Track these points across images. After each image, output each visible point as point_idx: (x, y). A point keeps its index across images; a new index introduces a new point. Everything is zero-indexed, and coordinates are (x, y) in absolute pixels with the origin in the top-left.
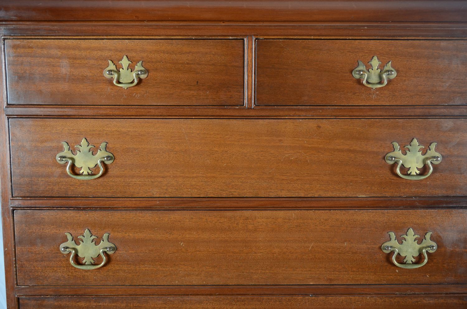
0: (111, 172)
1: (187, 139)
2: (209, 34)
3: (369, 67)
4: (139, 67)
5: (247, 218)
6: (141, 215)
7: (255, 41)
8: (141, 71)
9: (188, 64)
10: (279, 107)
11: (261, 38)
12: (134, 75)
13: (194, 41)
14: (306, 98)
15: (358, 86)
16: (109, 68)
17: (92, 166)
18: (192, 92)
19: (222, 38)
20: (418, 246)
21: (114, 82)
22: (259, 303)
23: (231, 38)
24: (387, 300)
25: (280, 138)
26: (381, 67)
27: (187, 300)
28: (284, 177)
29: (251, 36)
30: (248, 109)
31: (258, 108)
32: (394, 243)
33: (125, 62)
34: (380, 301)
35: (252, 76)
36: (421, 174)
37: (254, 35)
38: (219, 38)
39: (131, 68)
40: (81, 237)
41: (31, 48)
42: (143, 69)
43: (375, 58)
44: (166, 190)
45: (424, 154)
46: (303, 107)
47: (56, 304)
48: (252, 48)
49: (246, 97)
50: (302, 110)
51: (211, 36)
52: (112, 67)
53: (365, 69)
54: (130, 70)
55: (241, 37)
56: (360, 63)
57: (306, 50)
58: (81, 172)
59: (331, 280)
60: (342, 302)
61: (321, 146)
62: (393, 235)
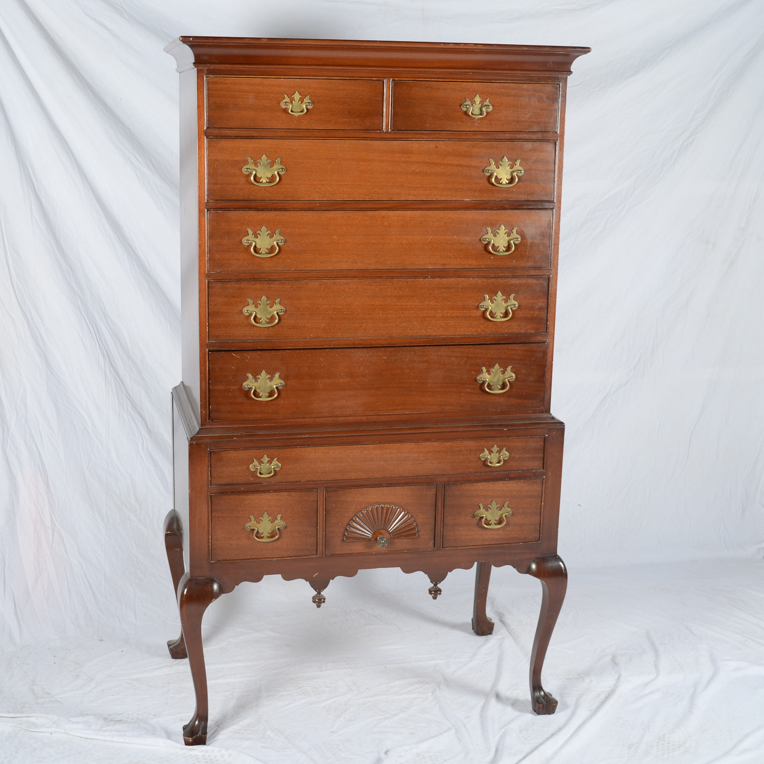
0: (283, 181)
1: (341, 155)
2: (359, 76)
3: (473, 102)
4: (307, 100)
5: (384, 217)
6: (305, 214)
7: (392, 82)
8: (309, 103)
9: (342, 98)
10: (408, 132)
11: (396, 79)
12: (304, 106)
13: (348, 81)
14: (428, 125)
15: (465, 116)
16: (284, 101)
17: (270, 176)
18: (346, 119)
19: (368, 79)
20: (507, 238)
21: (290, 111)
22: (391, 284)
23: (374, 79)
24: (485, 281)
25: (408, 155)
26: (482, 102)
27: (337, 282)
28: (410, 185)
29: (389, 78)
30: (386, 132)
31: (393, 132)
32: (490, 236)
33: (297, 96)
34: (480, 281)
35: (389, 108)
36: (510, 183)
37: (391, 77)
38: (366, 79)
39: (302, 100)
40: (259, 232)
41: (226, 84)
42: (310, 101)
43: (478, 96)
44: (324, 194)
45: (511, 168)
46: (426, 132)
47: (237, 286)
48: (389, 87)
49: (384, 124)
50: (425, 134)
51: (360, 77)
52: (287, 99)
53: (470, 104)
54: (300, 102)
55: (382, 79)
56: (467, 99)
57: (428, 89)
58: (261, 181)
59: (444, 265)
60: (452, 283)
61: (438, 161)
62: (489, 230)
